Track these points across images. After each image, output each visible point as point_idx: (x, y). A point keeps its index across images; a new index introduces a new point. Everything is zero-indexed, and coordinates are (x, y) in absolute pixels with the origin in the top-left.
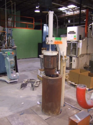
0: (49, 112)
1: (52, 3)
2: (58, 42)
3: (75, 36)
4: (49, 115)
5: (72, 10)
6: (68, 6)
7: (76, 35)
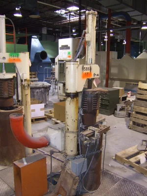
0: (5, 161)
1: (38, 2)
2: (14, 59)
3: (69, 53)
4: (6, 166)
5: (75, 13)
6: (68, 7)
7: (70, 51)
